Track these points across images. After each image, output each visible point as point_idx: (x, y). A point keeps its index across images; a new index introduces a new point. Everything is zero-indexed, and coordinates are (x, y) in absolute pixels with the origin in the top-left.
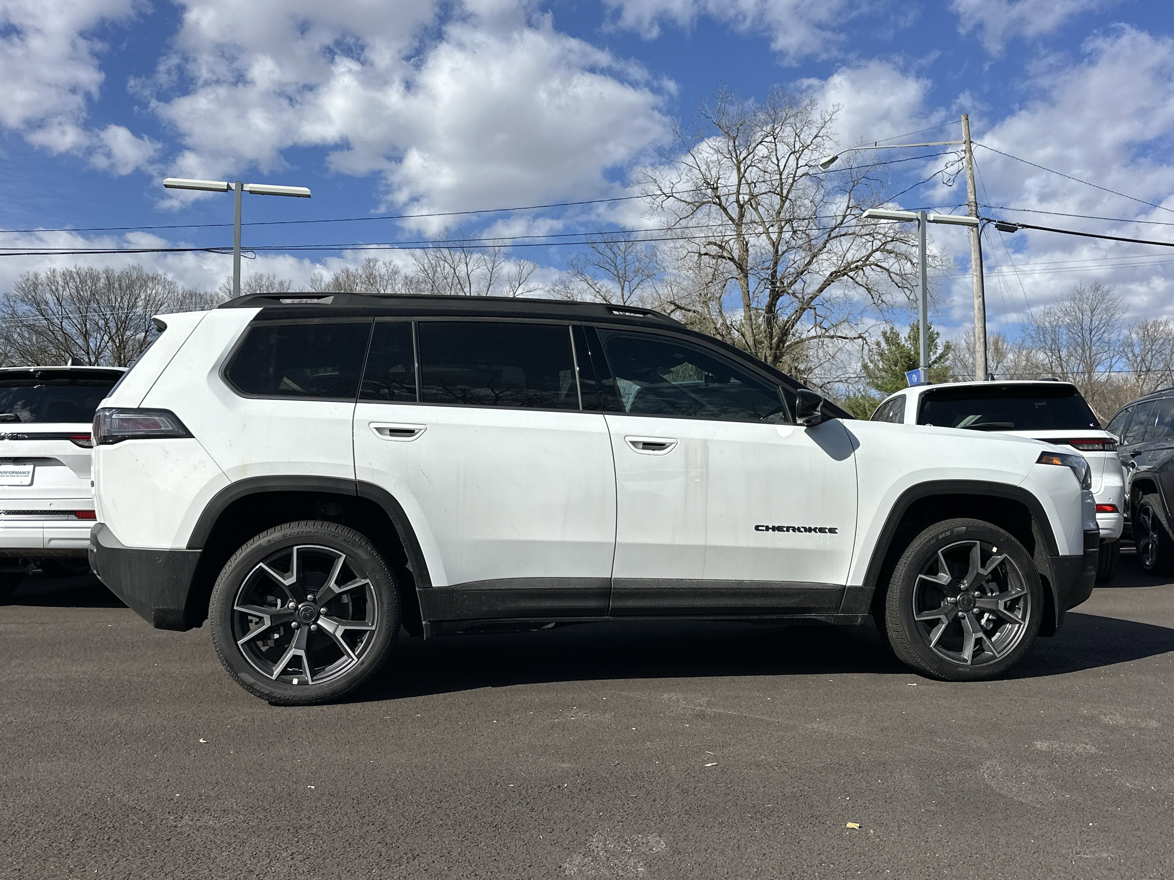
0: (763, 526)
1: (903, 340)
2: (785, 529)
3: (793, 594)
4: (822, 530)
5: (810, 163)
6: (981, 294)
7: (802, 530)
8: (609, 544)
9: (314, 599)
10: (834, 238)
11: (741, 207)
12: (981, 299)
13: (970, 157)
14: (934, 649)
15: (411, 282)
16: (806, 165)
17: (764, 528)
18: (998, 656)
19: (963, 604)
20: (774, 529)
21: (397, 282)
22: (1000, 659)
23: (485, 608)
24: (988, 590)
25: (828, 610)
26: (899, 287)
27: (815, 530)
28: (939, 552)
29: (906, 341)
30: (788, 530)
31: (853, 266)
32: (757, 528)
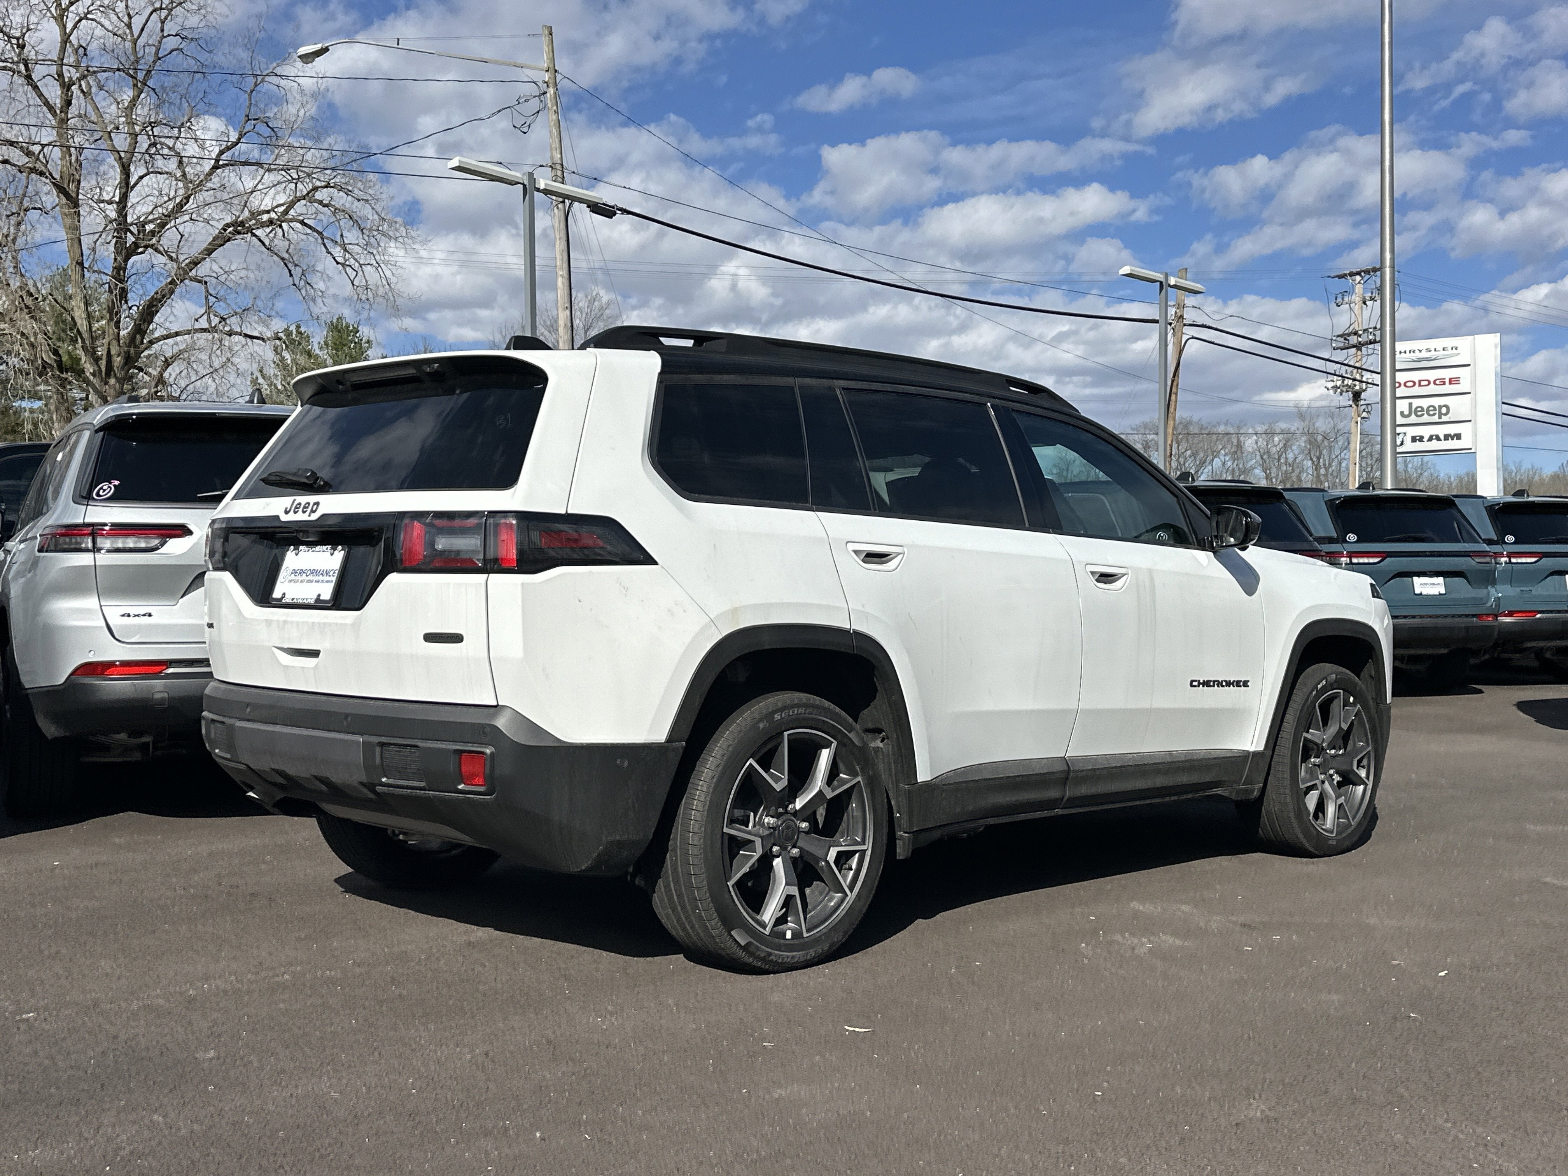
0: (1196, 681)
1: (316, 346)
2: (1212, 684)
4: (1238, 684)
5: (185, 33)
6: (568, 305)
7: (1224, 684)
8: (1072, 711)
9: (795, 810)
10: (224, 166)
11: (66, 87)
12: (568, 312)
13: (555, 93)
14: (1312, 821)
16: (177, 35)
17: (1197, 684)
18: (1352, 824)
20: (1204, 684)
22: (1354, 826)
25: (1232, 782)
26: (338, 263)
27: (1233, 684)
28: (1317, 705)
29: (321, 348)
30: (1214, 685)
31: (265, 217)
32: (1191, 684)
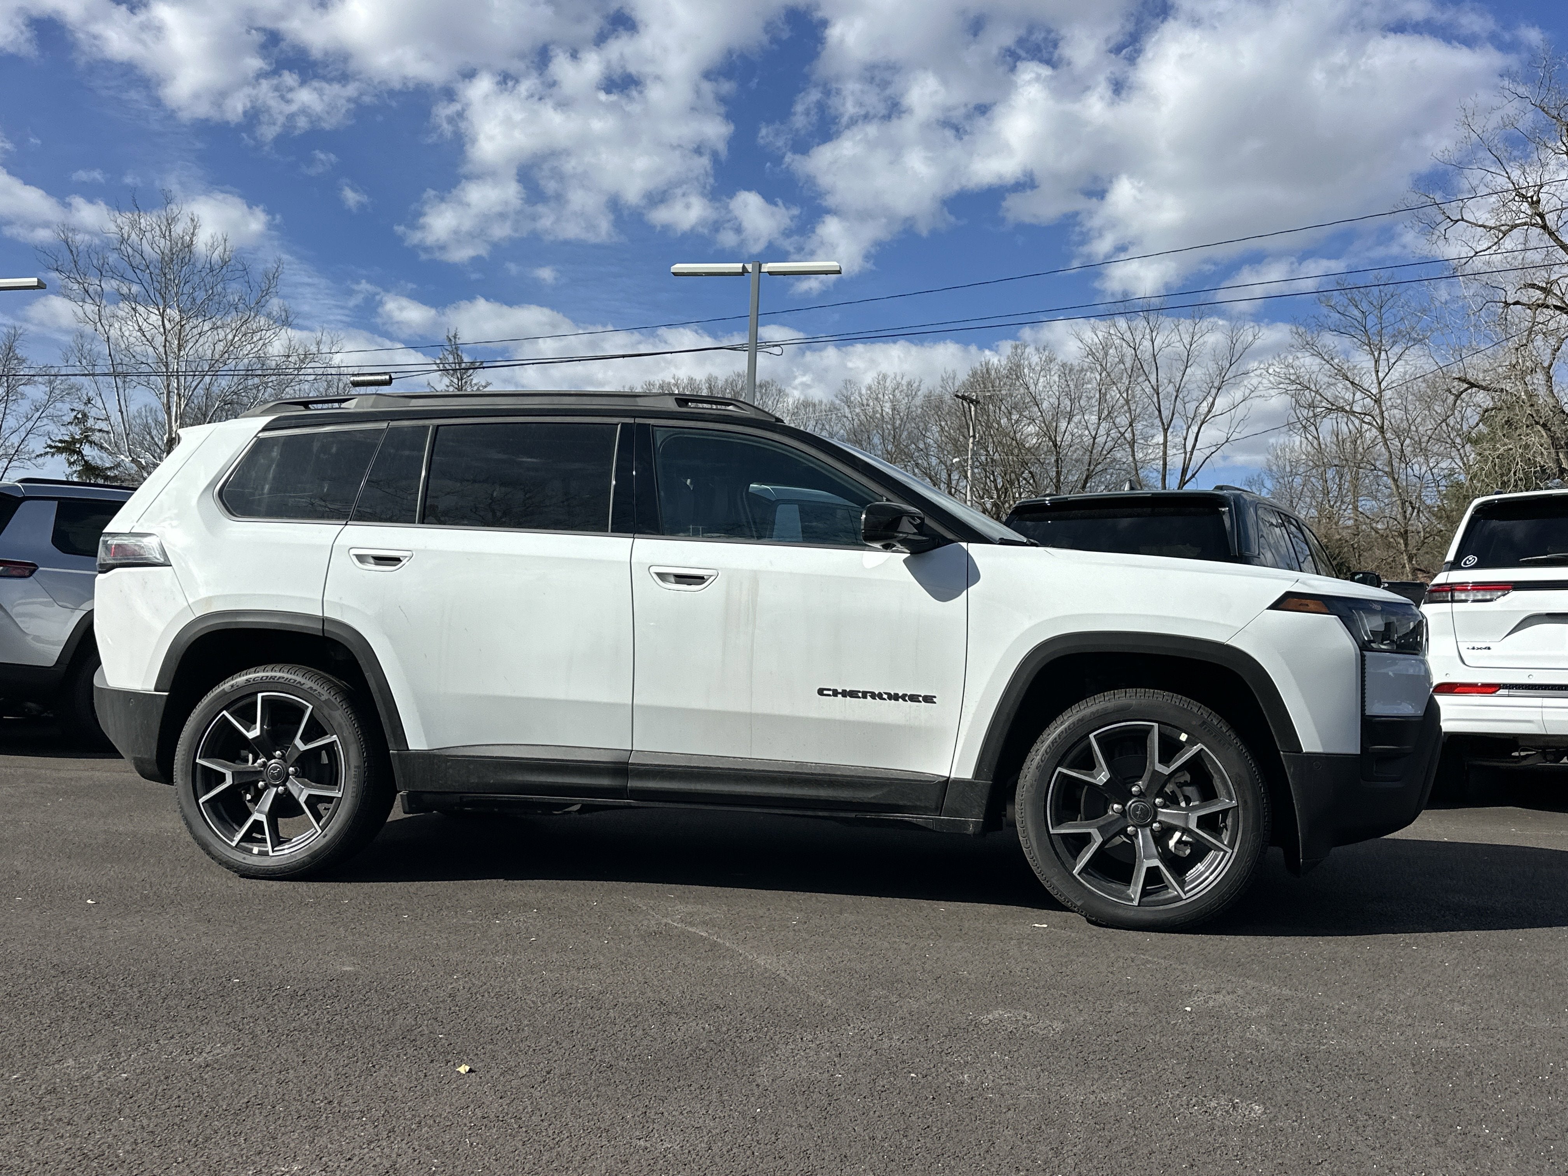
0: (829, 690)
2: (860, 695)
3: (872, 784)
4: (914, 698)
7: (885, 696)
8: (624, 705)
9: (283, 755)
14: (1078, 877)
15: (1071, 370)
17: (831, 693)
18: (1184, 897)
19: (1135, 815)
20: (844, 694)
21: (1053, 373)
22: (1188, 901)
23: (474, 780)
24: (1181, 798)
25: (925, 810)
27: (903, 697)
28: (1091, 736)
30: (864, 696)
32: (821, 692)
